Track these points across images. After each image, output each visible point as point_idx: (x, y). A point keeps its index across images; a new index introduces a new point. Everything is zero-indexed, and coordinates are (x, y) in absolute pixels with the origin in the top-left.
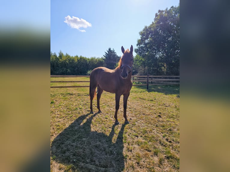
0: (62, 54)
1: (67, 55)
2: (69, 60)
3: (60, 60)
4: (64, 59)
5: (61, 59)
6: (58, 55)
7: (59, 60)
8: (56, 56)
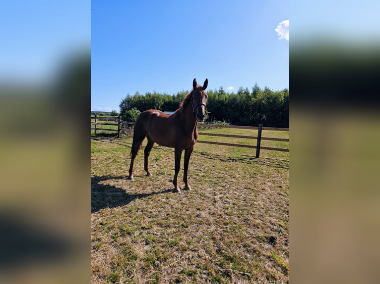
0: (258, 89)
1: (267, 90)
2: (268, 99)
3: (253, 99)
4: (259, 97)
5: (255, 97)
6: (251, 92)
7: (250, 100)
8: (249, 93)
